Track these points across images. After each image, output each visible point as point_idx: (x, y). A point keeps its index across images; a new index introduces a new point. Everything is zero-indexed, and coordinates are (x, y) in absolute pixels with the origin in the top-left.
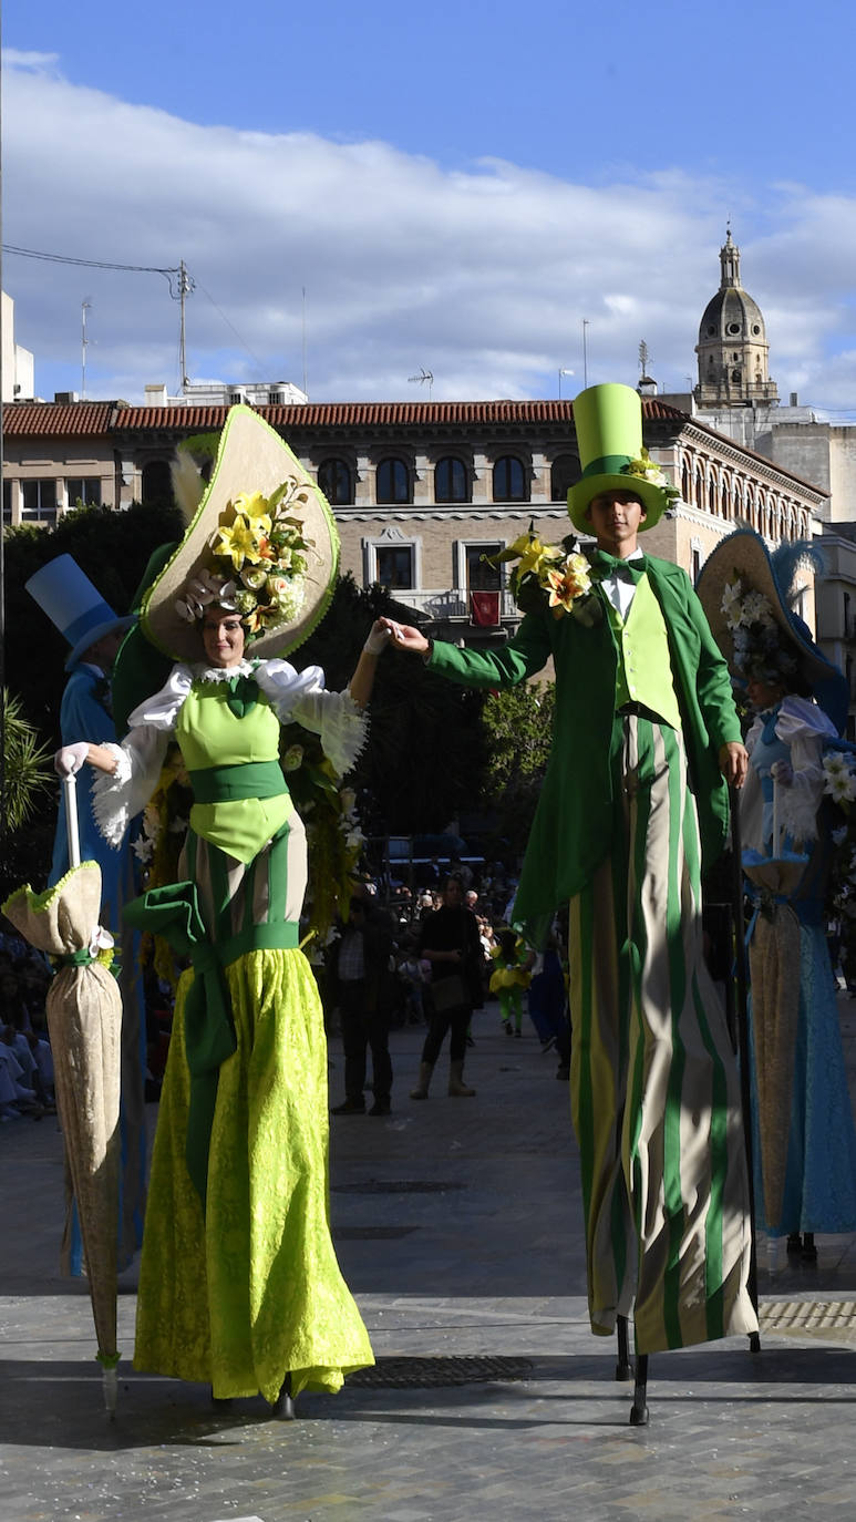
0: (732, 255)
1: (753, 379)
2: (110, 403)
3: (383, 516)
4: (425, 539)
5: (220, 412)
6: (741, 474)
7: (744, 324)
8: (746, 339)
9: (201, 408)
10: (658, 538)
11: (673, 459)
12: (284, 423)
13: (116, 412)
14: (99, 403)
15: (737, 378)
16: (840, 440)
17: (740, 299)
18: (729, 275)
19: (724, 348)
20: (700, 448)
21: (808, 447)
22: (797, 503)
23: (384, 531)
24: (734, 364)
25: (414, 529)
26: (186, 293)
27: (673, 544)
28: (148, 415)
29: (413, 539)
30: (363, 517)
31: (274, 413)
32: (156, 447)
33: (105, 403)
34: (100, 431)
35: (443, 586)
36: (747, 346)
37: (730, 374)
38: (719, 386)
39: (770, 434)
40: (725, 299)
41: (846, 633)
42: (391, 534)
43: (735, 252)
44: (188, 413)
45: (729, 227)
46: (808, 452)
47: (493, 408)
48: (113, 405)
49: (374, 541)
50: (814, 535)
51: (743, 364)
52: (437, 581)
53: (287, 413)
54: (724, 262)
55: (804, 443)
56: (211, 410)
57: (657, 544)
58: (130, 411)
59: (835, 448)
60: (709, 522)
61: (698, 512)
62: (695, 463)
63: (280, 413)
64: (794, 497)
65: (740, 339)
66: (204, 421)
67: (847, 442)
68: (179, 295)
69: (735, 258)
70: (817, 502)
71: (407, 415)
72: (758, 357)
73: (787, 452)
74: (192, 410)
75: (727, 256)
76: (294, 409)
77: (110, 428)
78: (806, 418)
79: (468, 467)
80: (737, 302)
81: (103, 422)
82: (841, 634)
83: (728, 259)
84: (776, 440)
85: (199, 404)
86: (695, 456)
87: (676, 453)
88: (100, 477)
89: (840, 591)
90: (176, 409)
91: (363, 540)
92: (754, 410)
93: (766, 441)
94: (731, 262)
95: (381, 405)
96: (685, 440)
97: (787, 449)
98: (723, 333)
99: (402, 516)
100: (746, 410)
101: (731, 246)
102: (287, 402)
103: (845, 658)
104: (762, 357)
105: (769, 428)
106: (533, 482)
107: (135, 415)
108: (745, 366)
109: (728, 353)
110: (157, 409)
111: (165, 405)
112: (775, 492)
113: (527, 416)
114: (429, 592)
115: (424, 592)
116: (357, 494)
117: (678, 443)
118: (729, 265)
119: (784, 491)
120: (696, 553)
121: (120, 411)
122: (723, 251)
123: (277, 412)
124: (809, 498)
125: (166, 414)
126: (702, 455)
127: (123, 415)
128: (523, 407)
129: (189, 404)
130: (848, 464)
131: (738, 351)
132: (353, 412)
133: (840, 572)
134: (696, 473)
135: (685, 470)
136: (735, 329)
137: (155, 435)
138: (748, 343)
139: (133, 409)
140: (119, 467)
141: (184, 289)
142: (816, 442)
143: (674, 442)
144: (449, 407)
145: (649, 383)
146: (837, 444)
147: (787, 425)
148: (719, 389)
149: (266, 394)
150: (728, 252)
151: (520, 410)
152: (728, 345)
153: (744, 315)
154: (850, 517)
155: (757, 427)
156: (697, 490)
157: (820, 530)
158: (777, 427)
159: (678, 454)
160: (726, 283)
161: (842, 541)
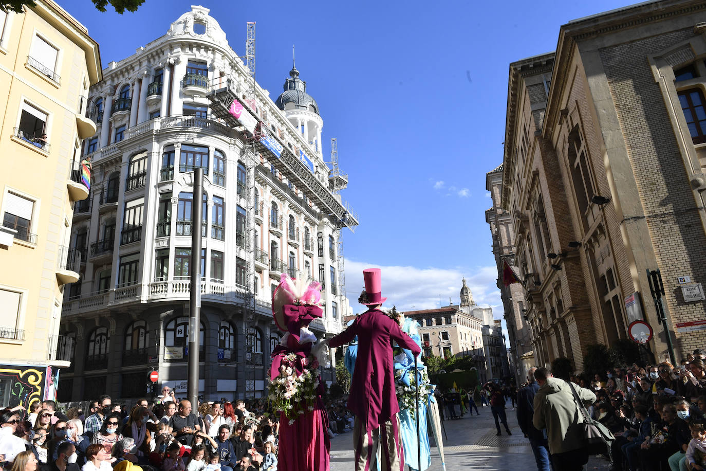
1: (470, 301)
6: (467, 319)
7: (468, 292)
10: (454, 330)
15: (467, 301)
16: (485, 311)
20: (460, 315)
22: (477, 323)
24: (466, 299)
27: (457, 331)
38: (464, 303)
40: (464, 288)
46: (479, 313)
47: (425, 311)
51: (468, 299)
59: (484, 313)
60: (462, 327)
61: (460, 326)
62: (459, 318)
69: (465, 281)
70: (482, 321)
72: (470, 297)
73: (476, 314)
75: (463, 281)
78: (479, 308)
79: (423, 321)
80: (466, 288)
84: (474, 312)
89: (487, 338)
92: (470, 307)
93: (472, 312)
96: (457, 314)
98: (464, 294)
100: (468, 307)
101: (464, 279)
103: (489, 349)
106: (433, 323)
109: (465, 297)
112: (473, 321)
119: (475, 321)
120: (461, 333)
124: (480, 321)
130: (486, 316)
131: (467, 296)
133: (486, 334)
135: (457, 319)
136: (466, 293)
138: (469, 295)
142: (481, 312)
145: (451, 304)
147: (475, 309)
153: (468, 290)
154: (488, 324)
155: (471, 309)
156: (459, 322)
157: (482, 327)
158: (474, 310)
159: (456, 316)
160: (464, 285)
161: (486, 328)
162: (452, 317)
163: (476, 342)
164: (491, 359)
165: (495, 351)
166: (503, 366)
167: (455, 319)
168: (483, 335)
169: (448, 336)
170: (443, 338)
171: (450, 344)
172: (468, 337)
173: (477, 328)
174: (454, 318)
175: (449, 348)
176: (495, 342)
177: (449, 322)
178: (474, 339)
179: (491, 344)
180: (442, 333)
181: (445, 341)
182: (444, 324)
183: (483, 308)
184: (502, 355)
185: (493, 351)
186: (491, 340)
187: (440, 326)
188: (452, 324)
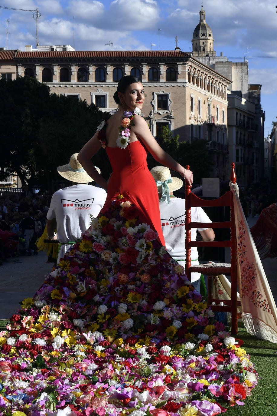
0: (203, 13)
1: (209, 50)
2: (15, 50)
3: (97, 86)
4: (110, 93)
5: (48, 53)
6: (206, 74)
7: (206, 33)
8: (207, 38)
9: (42, 52)
10: (180, 93)
11: (185, 69)
12: (67, 57)
13: (16, 53)
14: (11, 50)
15: (204, 49)
16: (235, 67)
17: (205, 26)
18: (202, 19)
19: (200, 40)
20: (194, 66)
21: (226, 69)
22: (223, 84)
23: (97, 90)
24: (203, 45)
25: (106, 90)
26: (38, 18)
27: (185, 95)
28: (26, 54)
29: (106, 93)
30: (91, 86)
31: (64, 54)
32: (29, 64)
33: (13, 50)
34: (11, 59)
35: (115, 107)
36: (207, 40)
37: (202, 48)
38: (199, 52)
39: (214, 65)
40: (201, 26)
41: (236, 124)
42: (99, 91)
43: (204, 12)
44: (38, 53)
45: (202, 4)
46: (225, 70)
47: (131, 53)
48: (16, 51)
49: (94, 93)
50: (227, 94)
51: (206, 45)
52: (113, 105)
53: (68, 54)
54: (200, 15)
55: (224, 67)
56: (45, 53)
57: (180, 95)
58: (21, 53)
59: (235, 70)
60: (196, 89)
61: (193, 86)
62: (192, 70)
63: (66, 54)
64: (222, 82)
65: (205, 38)
66: (43, 56)
67: (237, 67)
68: (36, 18)
69: (204, 14)
70: (229, 84)
71: (104, 55)
72: (210, 43)
74: (39, 53)
76: (70, 52)
77: (14, 58)
78: (225, 60)
79: (123, 71)
80: (204, 27)
81: (12, 56)
82: (235, 124)
83: (202, 14)
84: (216, 66)
85: (41, 51)
86: (192, 68)
87: (186, 67)
88: (11, 73)
89: (235, 111)
90: (35, 52)
91: (91, 93)
92: (210, 58)
94: (203, 15)
95: (96, 51)
96: (189, 63)
97: (219, 69)
98: (200, 36)
99: (103, 85)
100: (207, 57)
101: (203, 10)
102: (68, 50)
103: (236, 131)
104: (211, 43)
105: (214, 63)
106: (143, 76)
107: (22, 54)
108: (207, 46)
109: (201, 42)
110: (29, 52)
111: (31, 51)
112: (216, 80)
113: (141, 55)
114: (111, 109)
115: (109, 109)
116: (89, 79)
117: (187, 64)
118: (202, 15)
119: (219, 80)
120: (192, 98)
121: (18, 53)
122: (200, 12)
123: (65, 53)
124: (226, 82)
125: (32, 54)
126: (194, 68)
127: (18, 54)
128: (140, 53)
129: (39, 51)
130: (238, 74)
131: (204, 41)
132: (88, 54)
133: (235, 105)
134: (192, 73)
135: (189, 72)
136: (203, 35)
137: (28, 60)
138: (207, 39)
139: (21, 52)
140: (17, 70)
141: (37, 16)
142: (228, 67)
143: (185, 64)
144: (117, 52)
145: (178, 49)
146: (234, 68)
147: (220, 62)
148: (199, 53)
149: (62, 48)
150: (202, 12)
151: (139, 53)
152: (202, 40)
153: (206, 31)
154: (239, 89)
155: (211, 62)
156: (193, 79)
157: (229, 93)
158: (216, 62)
159: (187, 67)
160: (201, 21)
161: (236, 96)
162: (180, 68)
163: (215, 119)
164: (237, 150)
165: (246, 138)
166: (255, 164)
167: (184, 72)
168: (230, 108)
169: (169, 102)
170: (159, 106)
171: (171, 118)
172: (204, 108)
173: (221, 94)
174: (184, 69)
175: (167, 124)
176: (248, 122)
177: (172, 76)
178: (213, 113)
179: (240, 124)
180: (158, 96)
181: (162, 112)
182: (163, 79)
183: (233, 62)
184: (256, 145)
185: (242, 137)
186: (242, 118)
187: (156, 84)
188: (179, 80)
